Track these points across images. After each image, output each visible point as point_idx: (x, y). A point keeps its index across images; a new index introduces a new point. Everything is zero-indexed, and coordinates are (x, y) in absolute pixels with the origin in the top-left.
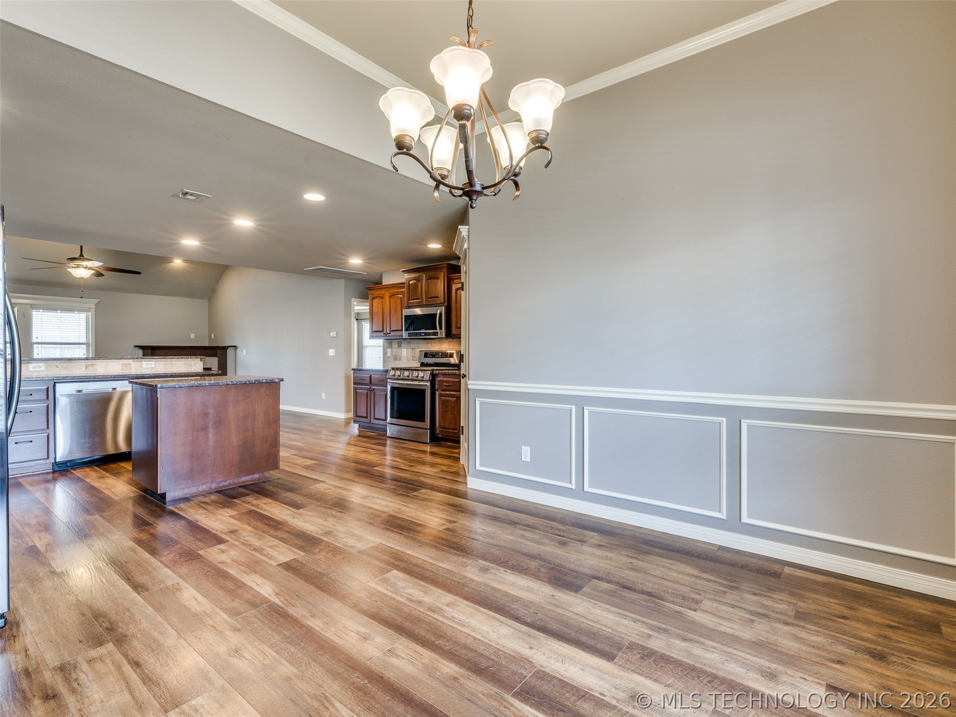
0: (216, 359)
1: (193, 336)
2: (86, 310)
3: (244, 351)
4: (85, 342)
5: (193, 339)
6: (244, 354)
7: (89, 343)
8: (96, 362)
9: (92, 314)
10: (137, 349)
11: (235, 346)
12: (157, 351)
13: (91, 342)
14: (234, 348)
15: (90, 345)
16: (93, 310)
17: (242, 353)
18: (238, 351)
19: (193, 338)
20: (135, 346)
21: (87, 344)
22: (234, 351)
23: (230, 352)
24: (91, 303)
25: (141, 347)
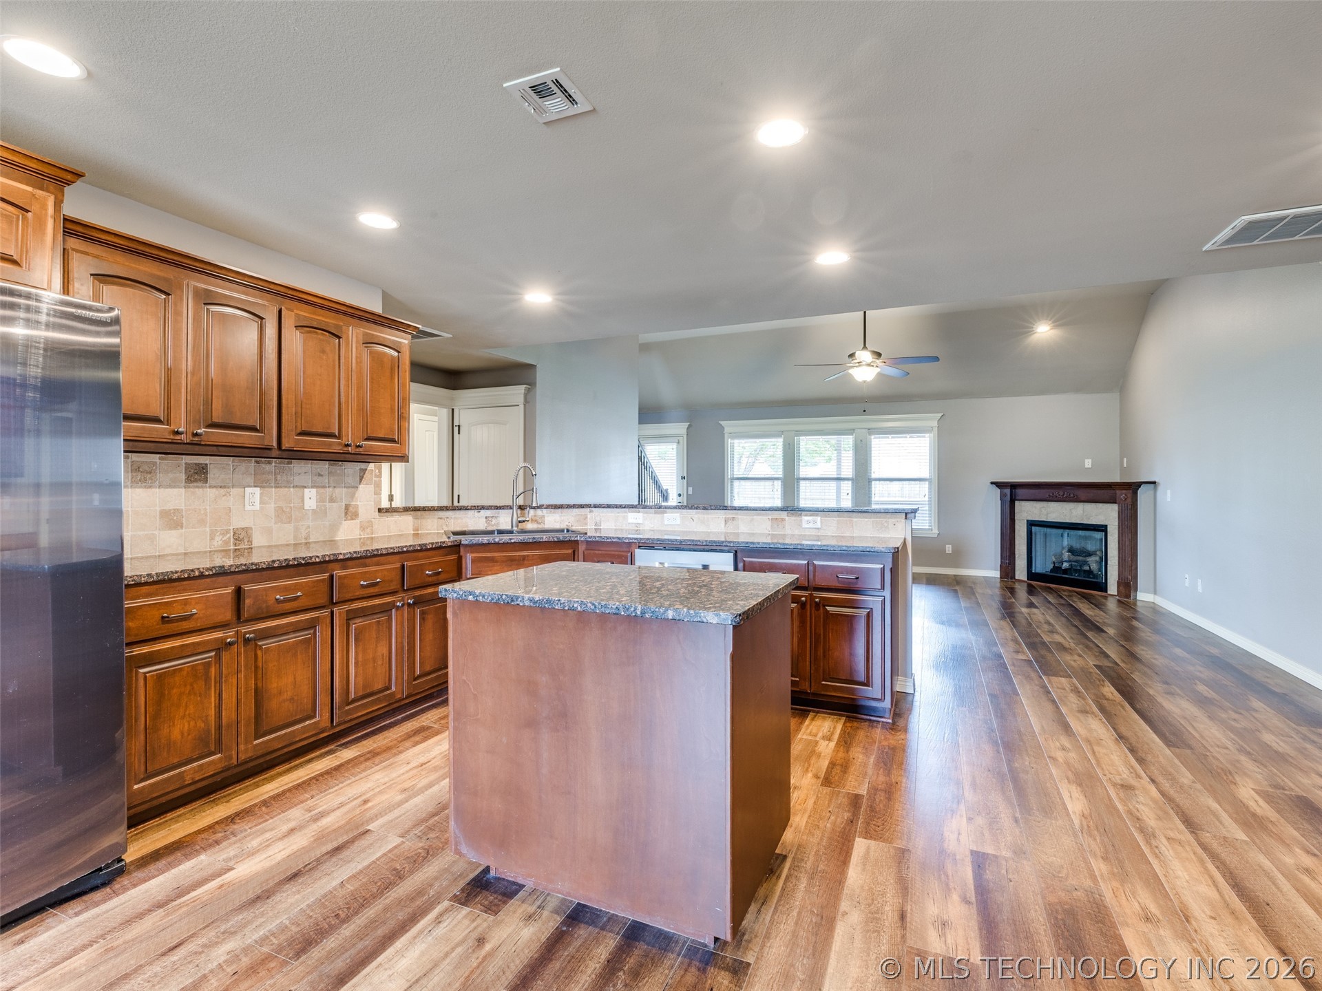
0: (1115, 507)
1: (1088, 463)
3: (1169, 492)
4: (927, 477)
5: (1088, 470)
6: (1169, 500)
7: (931, 479)
8: (737, 514)
9: (933, 436)
10: (992, 487)
11: (1154, 483)
12: (1020, 492)
13: (933, 477)
14: (1152, 485)
15: (933, 482)
16: (936, 429)
17: (1166, 496)
18: (1160, 493)
19: (1090, 467)
20: (992, 483)
21: (929, 481)
22: (1152, 492)
23: (1143, 495)
24: (932, 420)
25: (999, 485)
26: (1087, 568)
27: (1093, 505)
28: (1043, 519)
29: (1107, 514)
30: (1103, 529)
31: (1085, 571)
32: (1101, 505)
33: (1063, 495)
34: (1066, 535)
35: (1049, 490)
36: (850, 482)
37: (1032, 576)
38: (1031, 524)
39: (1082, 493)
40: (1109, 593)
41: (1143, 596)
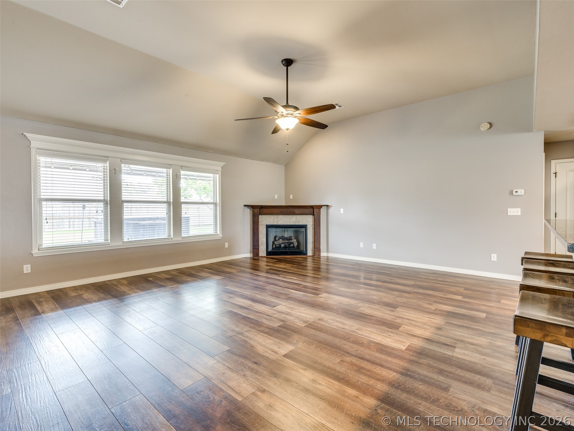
0: (311, 217)
1: (276, 197)
2: (214, 172)
4: (212, 201)
7: (216, 203)
9: (219, 176)
10: (246, 208)
11: (327, 206)
12: (264, 210)
13: (218, 202)
15: (218, 204)
16: (220, 172)
18: (331, 210)
20: (245, 206)
21: (215, 204)
22: (327, 209)
23: (323, 211)
24: (218, 165)
25: (253, 207)
26: (292, 245)
27: (300, 216)
28: (275, 223)
29: (307, 220)
30: (305, 227)
31: (292, 247)
32: (304, 216)
33: (288, 212)
34: (286, 231)
35: (281, 209)
36: (165, 205)
37: (268, 253)
38: (268, 227)
39: (297, 211)
40: (308, 255)
41: (323, 254)
